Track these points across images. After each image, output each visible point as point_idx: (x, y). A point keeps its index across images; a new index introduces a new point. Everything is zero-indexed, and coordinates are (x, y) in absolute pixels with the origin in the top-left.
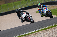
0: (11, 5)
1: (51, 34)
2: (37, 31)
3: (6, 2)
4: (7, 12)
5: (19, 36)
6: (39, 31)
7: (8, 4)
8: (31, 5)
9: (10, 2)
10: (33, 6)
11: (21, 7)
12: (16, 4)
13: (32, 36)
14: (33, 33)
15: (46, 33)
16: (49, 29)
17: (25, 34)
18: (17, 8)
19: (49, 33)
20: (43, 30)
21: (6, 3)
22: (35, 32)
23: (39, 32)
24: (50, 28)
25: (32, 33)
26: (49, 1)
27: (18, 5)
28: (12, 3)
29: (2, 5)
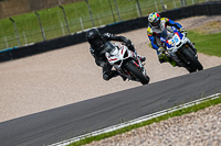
0: (54, 15)
1: (208, 131)
2: (154, 120)
3: (31, 7)
4: (36, 45)
5: (83, 137)
6: (161, 118)
7: (40, 13)
8: (130, 19)
9: (50, 6)
10: (138, 19)
11: (91, 23)
12: (73, 11)
13: (132, 138)
14: (137, 126)
15: (189, 127)
16: (201, 112)
17: (107, 130)
18: (74, 27)
19: (200, 129)
20: (176, 114)
21: (34, 7)
22: (144, 124)
23: (162, 123)
24: (203, 108)
25: (133, 127)
26: (200, 2)
27: (79, 15)
28: (56, 9)
29: (17, 18)
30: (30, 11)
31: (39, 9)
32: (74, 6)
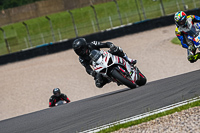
0: (86, 14)
4: (69, 41)
5: (112, 125)
7: (73, 11)
8: (154, 18)
9: (82, 6)
10: (162, 18)
11: (119, 22)
12: (102, 10)
13: (156, 126)
14: (161, 115)
18: (104, 25)
20: (196, 104)
21: (68, 7)
22: (168, 113)
25: (157, 116)
27: (108, 14)
28: (88, 9)
29: (53, 16)
30: (64, 10)
31: (72, 8)
32: (104, 6)
